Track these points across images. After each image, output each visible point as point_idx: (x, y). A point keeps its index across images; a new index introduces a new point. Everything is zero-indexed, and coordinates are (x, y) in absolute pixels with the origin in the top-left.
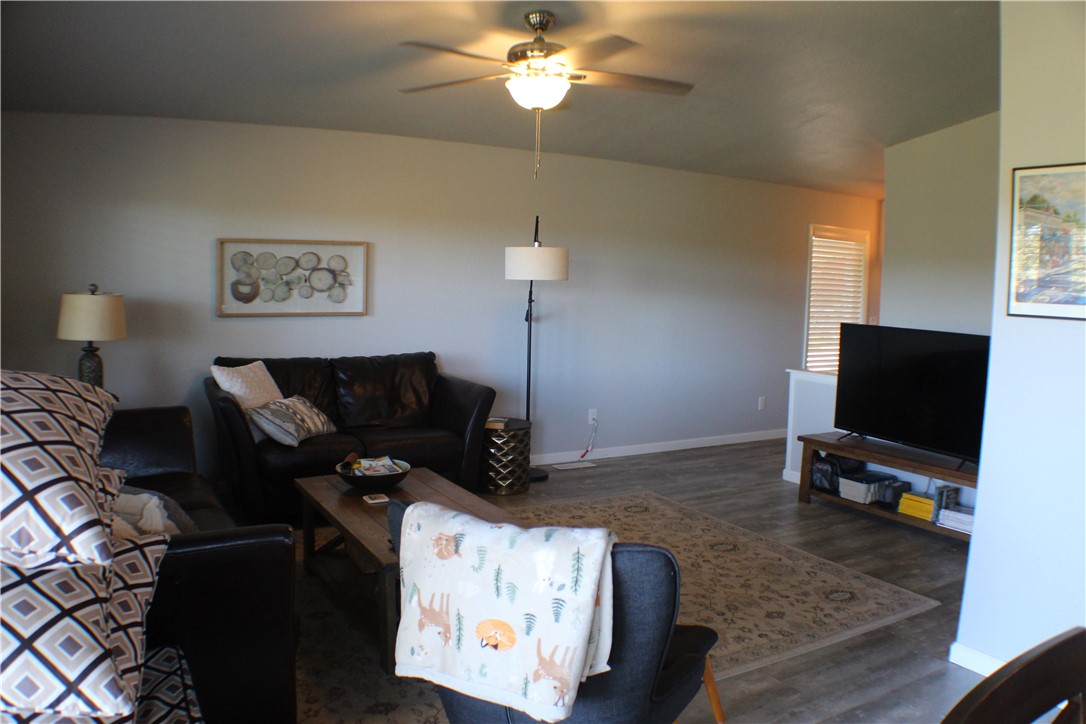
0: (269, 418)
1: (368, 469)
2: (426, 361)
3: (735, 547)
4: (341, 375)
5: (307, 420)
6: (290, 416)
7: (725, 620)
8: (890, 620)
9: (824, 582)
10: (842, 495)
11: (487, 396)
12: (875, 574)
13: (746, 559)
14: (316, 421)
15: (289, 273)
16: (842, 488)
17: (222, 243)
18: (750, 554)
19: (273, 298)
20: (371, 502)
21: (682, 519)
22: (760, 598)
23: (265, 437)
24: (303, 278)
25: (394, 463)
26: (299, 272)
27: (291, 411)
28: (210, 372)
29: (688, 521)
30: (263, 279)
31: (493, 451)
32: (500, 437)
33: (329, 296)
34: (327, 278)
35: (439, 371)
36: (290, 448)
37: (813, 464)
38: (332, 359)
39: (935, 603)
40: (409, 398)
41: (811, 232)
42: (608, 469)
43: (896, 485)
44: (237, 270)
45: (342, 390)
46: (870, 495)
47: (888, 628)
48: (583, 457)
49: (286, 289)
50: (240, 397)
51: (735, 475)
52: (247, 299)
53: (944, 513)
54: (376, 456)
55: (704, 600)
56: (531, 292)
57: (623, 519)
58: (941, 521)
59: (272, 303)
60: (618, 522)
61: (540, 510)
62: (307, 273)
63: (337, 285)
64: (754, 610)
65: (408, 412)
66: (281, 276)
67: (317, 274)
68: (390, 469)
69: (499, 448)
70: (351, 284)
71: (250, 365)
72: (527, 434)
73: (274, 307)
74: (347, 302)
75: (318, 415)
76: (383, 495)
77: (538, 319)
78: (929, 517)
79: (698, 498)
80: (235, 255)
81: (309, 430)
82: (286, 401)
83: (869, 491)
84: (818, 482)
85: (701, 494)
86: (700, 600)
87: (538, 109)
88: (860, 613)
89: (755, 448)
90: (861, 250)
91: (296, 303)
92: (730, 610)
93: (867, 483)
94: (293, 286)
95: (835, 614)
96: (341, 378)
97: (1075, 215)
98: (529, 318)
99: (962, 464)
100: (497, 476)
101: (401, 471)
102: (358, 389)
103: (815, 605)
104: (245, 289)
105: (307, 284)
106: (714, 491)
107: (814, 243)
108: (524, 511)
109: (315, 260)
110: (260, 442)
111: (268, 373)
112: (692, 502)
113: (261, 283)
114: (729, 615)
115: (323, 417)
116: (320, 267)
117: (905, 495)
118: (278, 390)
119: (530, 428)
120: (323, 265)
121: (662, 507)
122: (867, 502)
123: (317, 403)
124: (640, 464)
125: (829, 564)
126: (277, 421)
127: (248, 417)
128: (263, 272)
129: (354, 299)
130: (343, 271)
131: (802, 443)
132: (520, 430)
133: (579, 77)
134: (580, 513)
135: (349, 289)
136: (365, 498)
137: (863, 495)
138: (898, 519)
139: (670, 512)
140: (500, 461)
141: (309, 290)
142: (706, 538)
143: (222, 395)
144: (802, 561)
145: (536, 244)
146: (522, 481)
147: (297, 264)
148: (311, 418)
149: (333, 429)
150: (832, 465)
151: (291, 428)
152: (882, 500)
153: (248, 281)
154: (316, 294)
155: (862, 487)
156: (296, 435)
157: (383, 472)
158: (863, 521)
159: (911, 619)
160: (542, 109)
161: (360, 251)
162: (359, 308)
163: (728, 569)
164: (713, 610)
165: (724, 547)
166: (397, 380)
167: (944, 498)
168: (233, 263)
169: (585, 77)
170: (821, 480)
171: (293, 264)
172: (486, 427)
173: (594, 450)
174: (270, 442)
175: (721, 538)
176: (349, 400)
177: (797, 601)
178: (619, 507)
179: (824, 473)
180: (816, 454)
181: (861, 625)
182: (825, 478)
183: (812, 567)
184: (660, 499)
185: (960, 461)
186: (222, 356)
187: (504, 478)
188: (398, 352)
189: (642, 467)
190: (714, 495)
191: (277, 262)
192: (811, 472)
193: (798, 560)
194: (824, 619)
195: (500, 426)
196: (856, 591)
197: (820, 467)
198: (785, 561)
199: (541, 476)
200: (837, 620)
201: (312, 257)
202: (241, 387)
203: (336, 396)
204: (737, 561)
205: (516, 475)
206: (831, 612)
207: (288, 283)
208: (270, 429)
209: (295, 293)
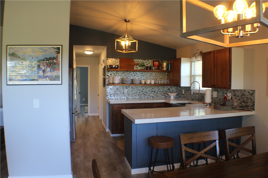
97: (24, 58)
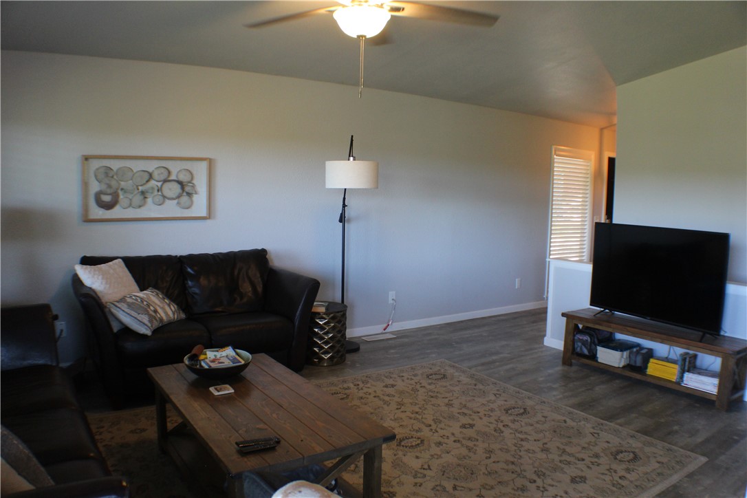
0: (126, 310)
1: (213, 361)
2: (259, 257)
3: (525, 411)
4: (189, 270)
5: (160, 310)
6: (143, 307)
7: (538, 487)
8: (675, 479)
9: (608, 442)
10: (599, 360)
11: (313, 286)
12: (645, 432)
13: (537, 422)
14: (167, 311)
15: (144, 184)
16: (599, 355)
17: (86, 158)
18: (539, 417)
19: (130, 205)
20: (216, 393)
21: (475, 385)
22: (561, 461)
23: (123, 327)
24: (156, 189)
25: (237, 354)
26: (153, 183)
27: (145, 303)
28: (75, 270)
29: (480, 386)
30: (122, 189)
31: (316, 330)
32: (323, 318)
33: (178, 203)
34: (176, 189)
35: (271, 264)
36: (144, 336)
37: (574, 336)
38: (181, 256)
39: (703, 460)
40: (246, 288)
41: (553, 153)
42: (406, 340)
43: (644, 351)
44: (100, 182)
45: (190, 283)
46: (623, 360)
47: (675, 487)
48: (385, 330)
49: (142, 197)
50: (101, 292)
51: (506, 343)
52: (108, 206)
53: (687, 376)
54: (221, 346)
55: (513, 467)
56: (344, 199)
57: (428, 387)
58: (685, 382)
59: (131, 209)
60: (424, 390)
61: (357, 380)
62: (159, 184)
63: (185, 194)
64: (559, 475)
65: (245, 300)
66: (137, 186)
67: (167, 185)
68: (234, 360)
69: (322, 328)
70: (196, 193)
71: (111, 263)
72: (344, 315)
73: (131, 213)
74: (194, 207)
75: (169, 305)
76: (228, 386)
77: (349, 221)
78: (674, 378)
79: (483, 364)
80: (97, 169)
81: (161, 320)
82: (141, 294)
83: (622, 357)
84: (578, 350)
85: (483, 360)
86: (511, 467)
87: (362, 36)
88: (647, 473)
89: (515, 318)
90: (588, 166)
91: (150, 210)
92: (539, 477)
93: (621, 351)
94: (147, 195)
95: (628, 476)
96: (189, 273)
98: (342, 219)
99: (703, 337)
100: (320, 350)
101: (243, 362)
102: (203, 281)
103: (608, 467)
104: (107, 198)
105: (160, 193)
106: (494, 358)
107: (555, 160)
108: (344, 381)
109: (166, 173)
110: (119, 331)
111: (126, 269)
112: (479, 368)
113: (121, 193)
114: (539, 482)
115: (174, 307)
116: (170, 178)
117: (652, 360)
118: (135, 283)
119: (346, 310)
120: (173, 177)
121: (457, 374)
122: (621, 366)
123: (169, 295)
124: (430, 334)
125: (606, 425)
126: (133, 313)
127: (107, 310)
128: (122, 183)
129: (199, 205)
130: (190, 182)
131: (565, 318)
132: (338, 312)
133: (398, 9)
134: (391, 382)
135: (195, 197)
136: (212, 389)
137: (618, 361)
138: (649, 380)
139: (464, 379)
140: (321, 338)
141: (161, 198)
142: (500, 402)
143: (84, 291)
144: (583, 422)
145: (351, 158)
146: (340, 354)
147: (151, 176)
148: (163, 309)
149: (183, 316)
150: (591, 336)
151: (145, 319)
152: (633, 364)
153: (109, 191)
154: (167, 201)
155: (617, 354)
156: (150, 325)
157: (227, 363)
158: (617, 381)
159: (690, 476)
160: (365, 36)
161: (204, 165)
162: (204, 213)
163: (526, 433)
164: (524, 477)
165: (516, 411)
166: (236, 272)
167: (687, 363)
168: (96, 176)
169: (403, 9)
170: (581, 349)
171: (146, 177)
172: (313, 310)
173: (394, 324)
174: (127, 331)
175: (511, 402)
176: (196, 290)
177: (592, 463)
178: (422, 374)
179: (584, 343)
180: (576, 326)
181: (654, 486)
182: (585, 347)
183: (593, 428)
184: (454, 366)
185: (701, 333)
186: (88, 255)
187: (326, 352)
188: (236, 249)
189: (433, 337)
190: (494, 362)
191: (134, 175)
192: (574, 342)
193: (580, 421)
194: (620, 481)
195: (322, 310)
196: (637, 450)
197: (581, 338)
198: (570, 422)
199: (353, 348)
200: (631, 482)
201: (163, 170)
202: (102, 283)
203: (184, 288)
204: (532, 425)
205: (335, 350)
206: (623, 473)
207: (143, 193)
208: (126, 320)
209: (149, 200)
